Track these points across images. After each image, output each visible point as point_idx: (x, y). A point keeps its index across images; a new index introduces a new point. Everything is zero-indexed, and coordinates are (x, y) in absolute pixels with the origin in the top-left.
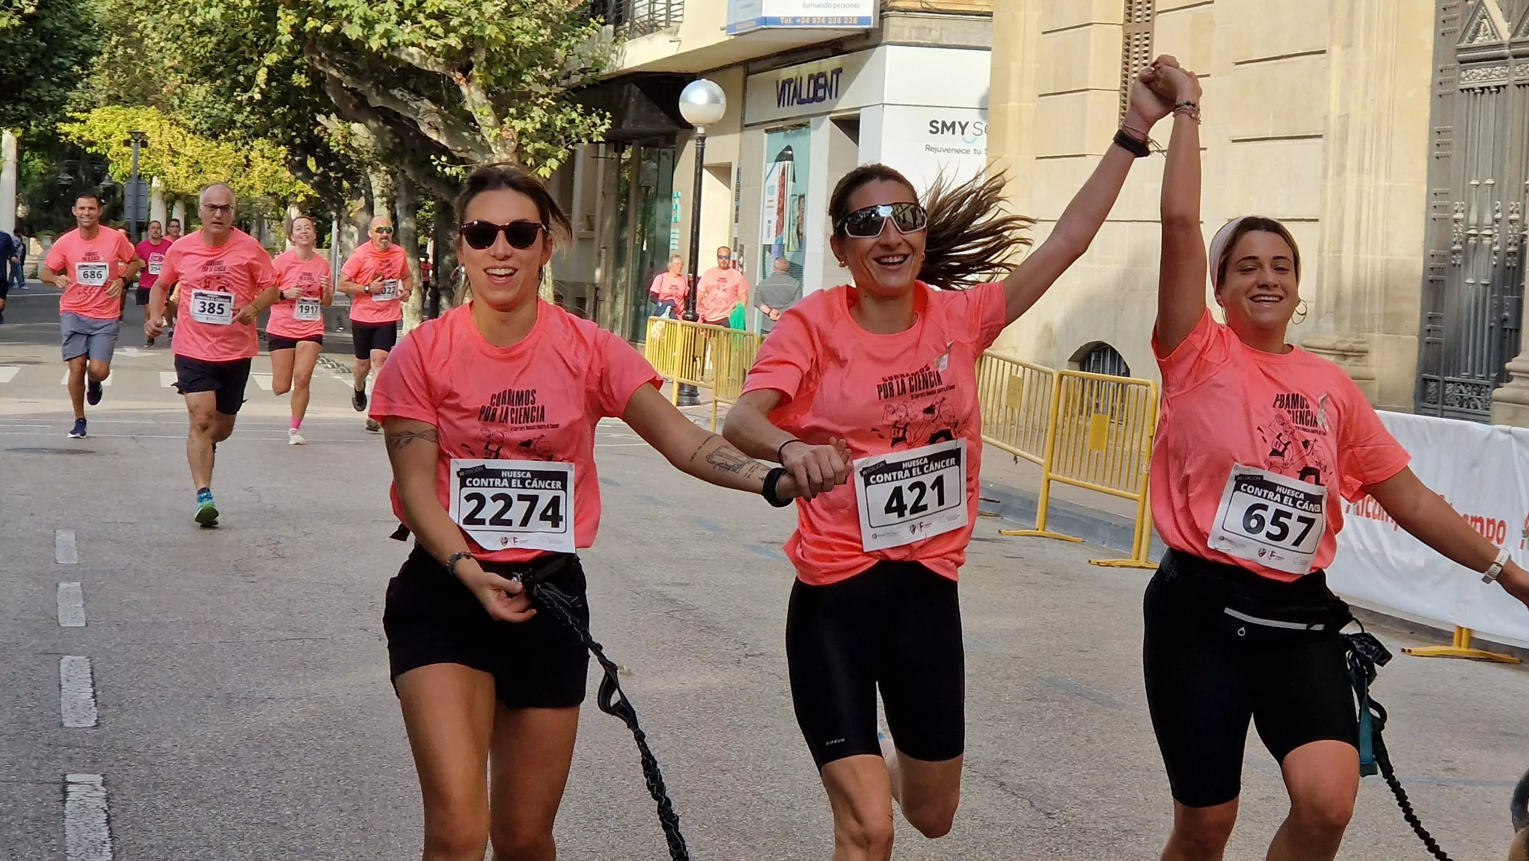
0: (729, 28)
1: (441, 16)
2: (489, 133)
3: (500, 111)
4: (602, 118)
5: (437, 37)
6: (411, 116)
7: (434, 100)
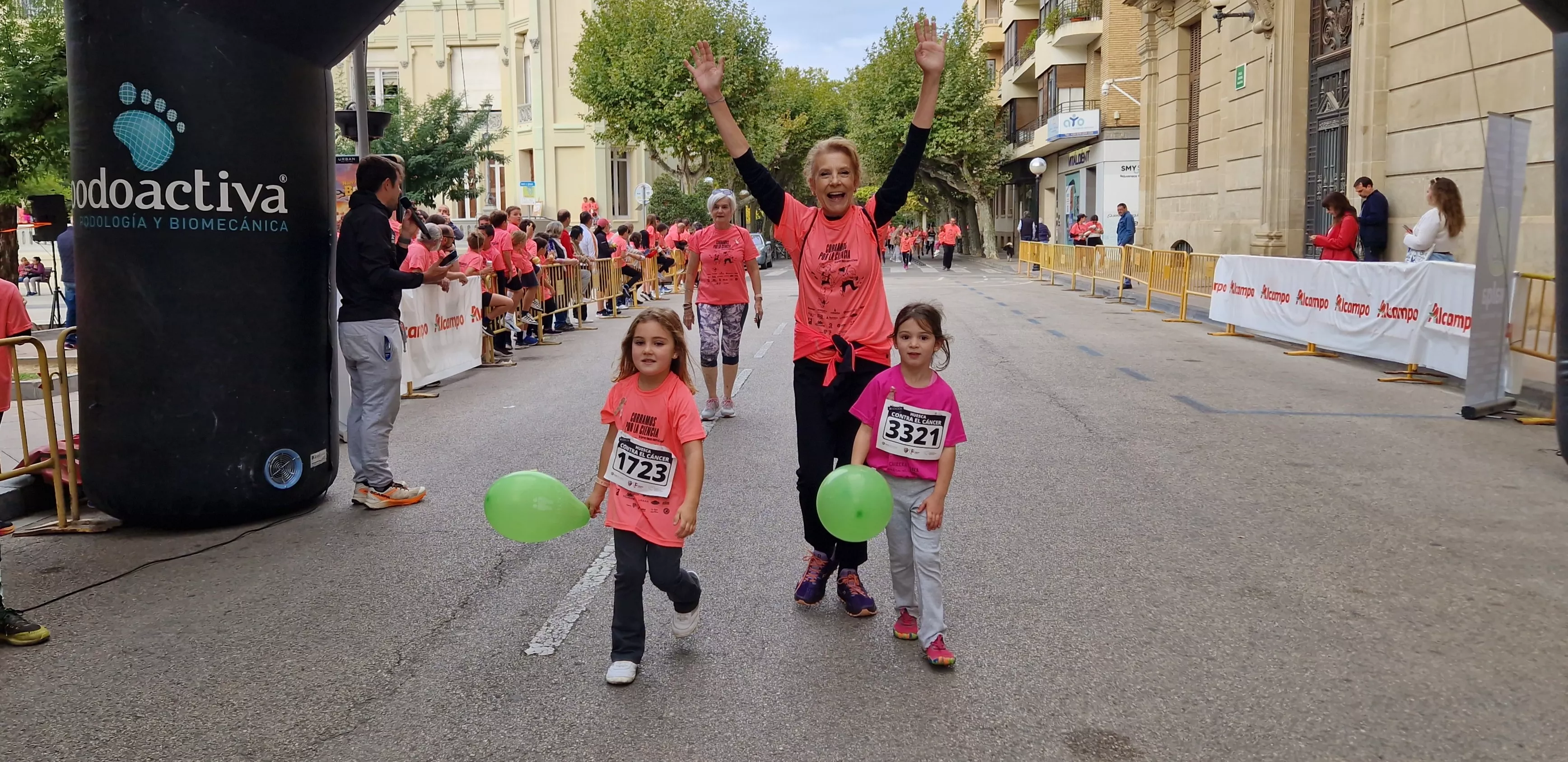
0: (1048, 140)
1: (952, 145)
2: (970, 183)
3: (973, 176)
4: (1009, 175)
5: (950, 152)
6: (944, 179)
7: (952, 174)
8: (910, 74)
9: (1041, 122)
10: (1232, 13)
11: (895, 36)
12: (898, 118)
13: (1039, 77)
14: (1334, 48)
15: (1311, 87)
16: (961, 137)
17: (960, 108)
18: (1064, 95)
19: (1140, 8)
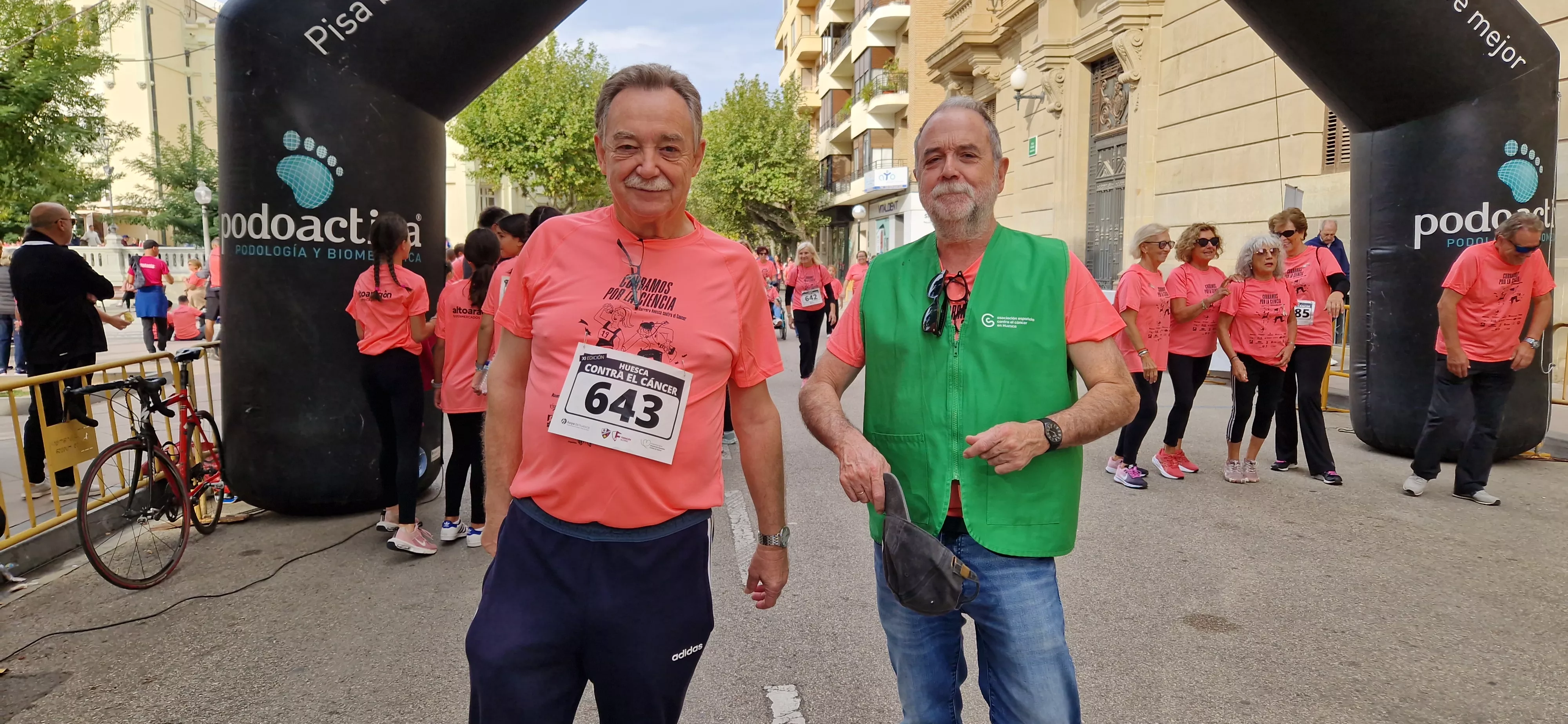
0: (866, 190)
2: (797, 225)
3: (800, 219)
4: (828, 219)
5: (782, 199)
6: (776, 222)
7: (783, 217)
8: (748, 131)
9: (856, 176)
10: (1025, 95)
11: (734, 98)
12: (739, 167)
13: (855, 138)
14: (1110, 127)
15: (1091, 156)
16: (791, 186)
17: (790, 161)
18: (877, 154)
19: (945, 86)
